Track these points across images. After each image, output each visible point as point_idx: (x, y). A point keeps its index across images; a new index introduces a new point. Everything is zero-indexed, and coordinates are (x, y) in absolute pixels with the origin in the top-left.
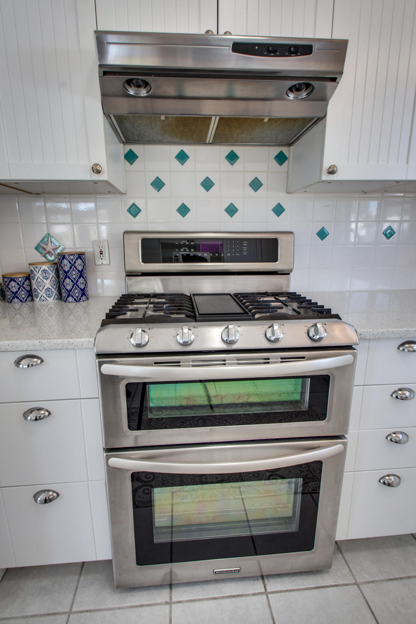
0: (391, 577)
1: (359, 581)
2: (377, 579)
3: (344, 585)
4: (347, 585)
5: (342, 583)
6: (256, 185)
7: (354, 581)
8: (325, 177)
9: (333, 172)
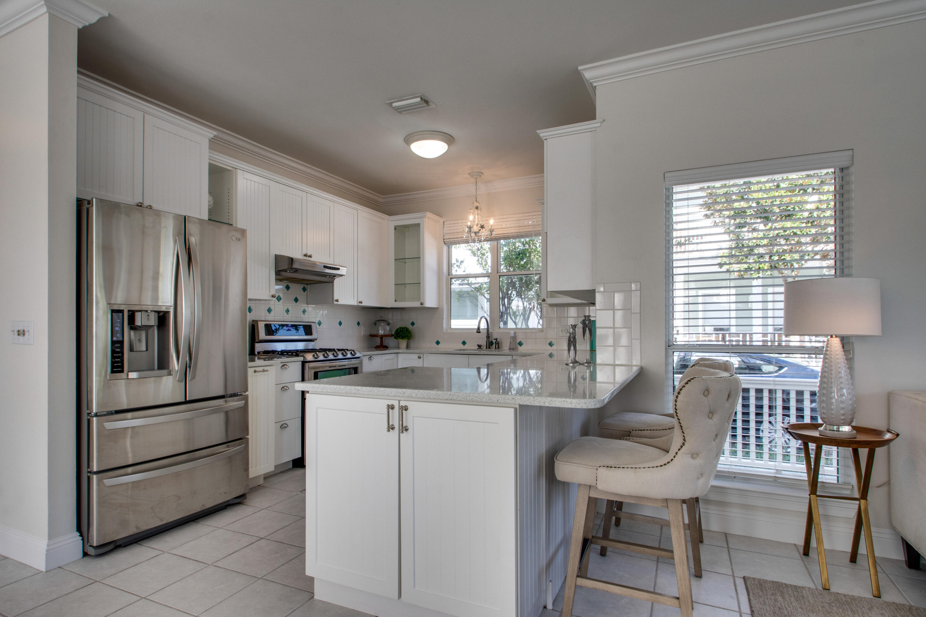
6: (296, 300)
8: (335, 303)
9: (338, 301)
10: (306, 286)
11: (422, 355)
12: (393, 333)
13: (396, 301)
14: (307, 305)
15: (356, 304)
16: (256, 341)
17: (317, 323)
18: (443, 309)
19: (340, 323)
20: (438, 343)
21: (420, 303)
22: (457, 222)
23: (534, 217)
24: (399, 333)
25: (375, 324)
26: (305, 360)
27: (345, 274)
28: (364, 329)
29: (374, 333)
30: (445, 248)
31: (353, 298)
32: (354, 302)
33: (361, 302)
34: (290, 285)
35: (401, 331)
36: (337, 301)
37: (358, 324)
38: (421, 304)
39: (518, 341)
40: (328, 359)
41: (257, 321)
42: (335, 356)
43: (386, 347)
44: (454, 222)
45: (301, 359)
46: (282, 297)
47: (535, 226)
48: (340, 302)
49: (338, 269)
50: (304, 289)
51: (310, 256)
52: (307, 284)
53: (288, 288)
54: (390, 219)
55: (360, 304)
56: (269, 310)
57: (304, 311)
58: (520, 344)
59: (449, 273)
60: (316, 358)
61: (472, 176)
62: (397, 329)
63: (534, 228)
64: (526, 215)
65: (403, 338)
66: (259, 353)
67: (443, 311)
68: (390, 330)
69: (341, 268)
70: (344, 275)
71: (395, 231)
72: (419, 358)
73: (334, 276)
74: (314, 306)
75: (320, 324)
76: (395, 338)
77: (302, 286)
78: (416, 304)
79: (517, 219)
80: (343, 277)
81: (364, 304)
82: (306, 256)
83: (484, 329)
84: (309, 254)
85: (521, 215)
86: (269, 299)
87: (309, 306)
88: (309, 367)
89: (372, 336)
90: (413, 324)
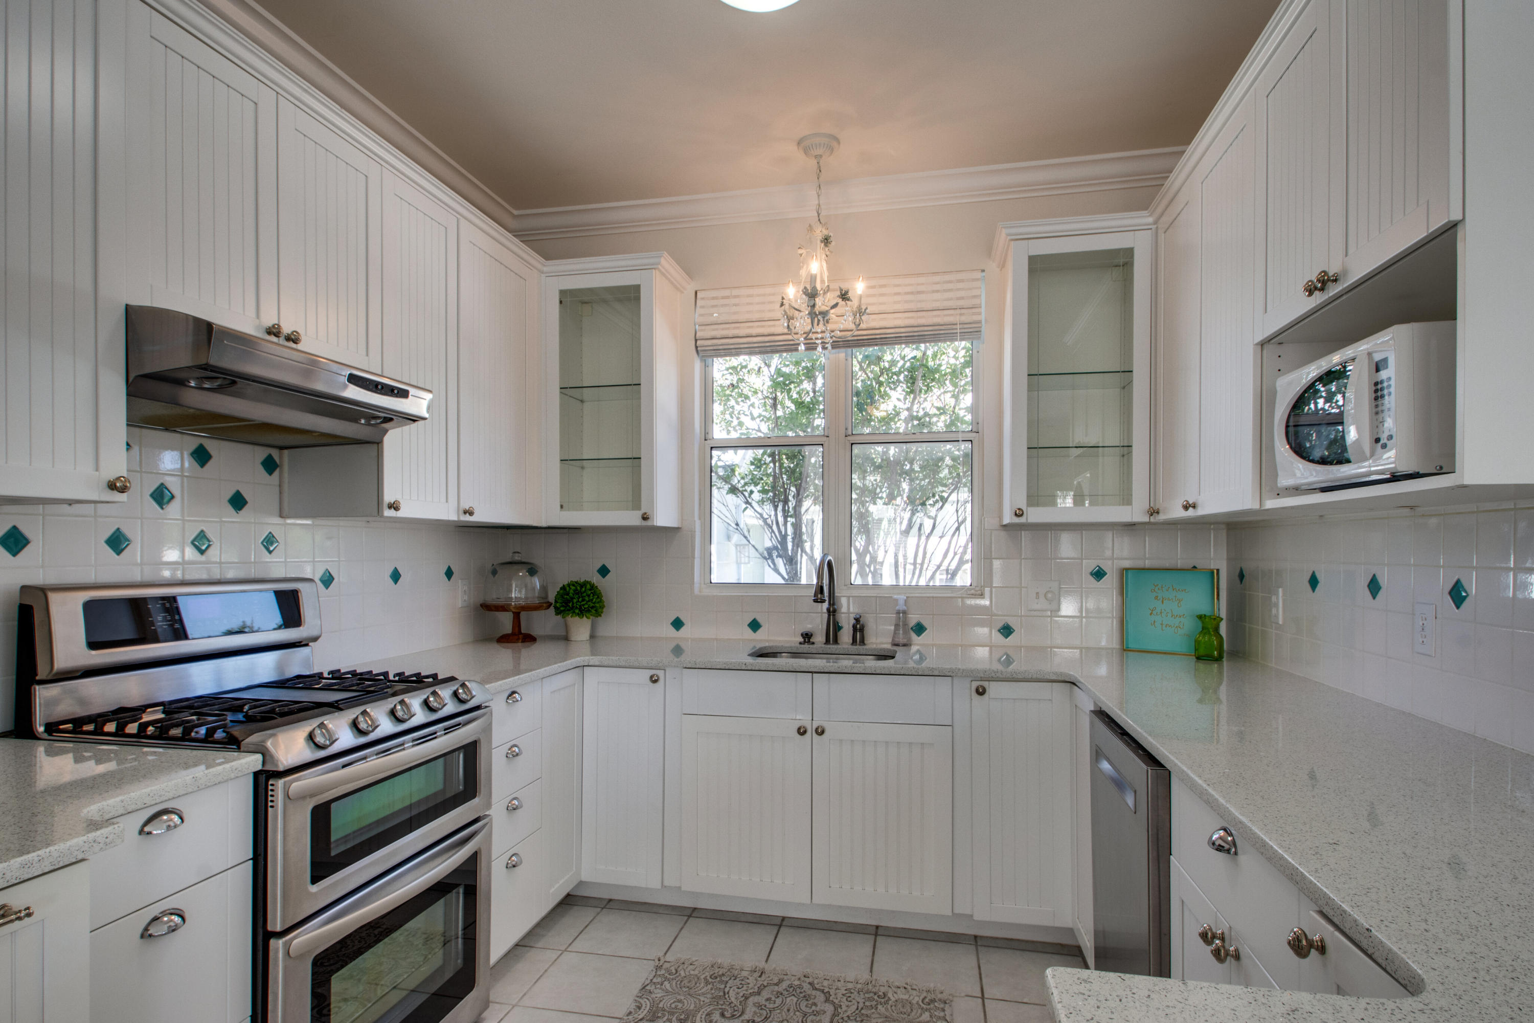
0: (534, 981)
1: (514, 1002)
2: (526, 990)
3: (506, 1015)
4: (508, 1013)
5: (503, 1015)
6: (238, 502)
7: (511, 1007)
8: (388, 513)
9: (397, 509)
10: (275, 454)
11: (661, 673)
12: (551, 598)
13: (562, 507)
14: (278, 520)
15: (453, 517)
16: (42, 674)
17: (317, 580)
18: (693, 533)
19: (396, 576)
20: (678, 624)
21: (639, 514)
22: (735, 292)
23: (960, 285)
24: (572, 598)
25: (494, 572)
26: (269, 767)
27: (427, 415)
28: (466, 588)
29: (493, 597)
30: (698, 365)
31: (444, 499)
32: (449, 513)
33: (470, 512)
34: (211, 446)
35: (576, 592)
36: (394, 506)
37: (449, 573)
38: (645, 518)
39: (912, 622)
40: (372, 737)
41: (42, 592)
42: (400, 721)
43: (529, 639)
44: (726, 293)
45: (253, 762)
46: (176, 491)
47: (963, 311)
48: (405, 512)
49: (404, 394)
50: (270, 465)
51: (293, 338)
52: (282, 448)
53: (201, 456)
54: (545, 269)
55: (468, 518)
56: (117, 542)
57: (269, 542)
58: (920, 629)
59: (706, 435)
60: (319, 747)
61: (806, 151)
62: (563, 588)
63: (961, 314)
64: (937, 278)
65: (582, 612)
66: (52, 728)
67: (693, 537)
68: (544, 588)
69: (412, 391)
70: (424, 419)
71: (560, 308)
72: (654, 680)
73: (389, 418)
74: (309, 522)
75: (328, 580)
76: (558, 612)
77: (261, 453)
78: (631, 518)
79: (909, 289)
80: (421, 423)
81: (477, 518)
82: (277, 335)
83: (808, 586)
84: (286, 329)
85: (921, 280)
86: (95, 497)
87: (289, 521)
88: (287, 796)
89: (487, 607)
90: (604, 571)
